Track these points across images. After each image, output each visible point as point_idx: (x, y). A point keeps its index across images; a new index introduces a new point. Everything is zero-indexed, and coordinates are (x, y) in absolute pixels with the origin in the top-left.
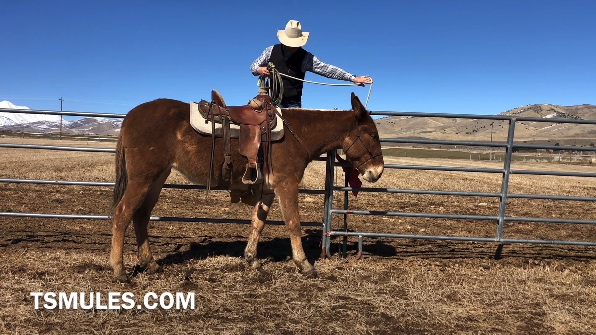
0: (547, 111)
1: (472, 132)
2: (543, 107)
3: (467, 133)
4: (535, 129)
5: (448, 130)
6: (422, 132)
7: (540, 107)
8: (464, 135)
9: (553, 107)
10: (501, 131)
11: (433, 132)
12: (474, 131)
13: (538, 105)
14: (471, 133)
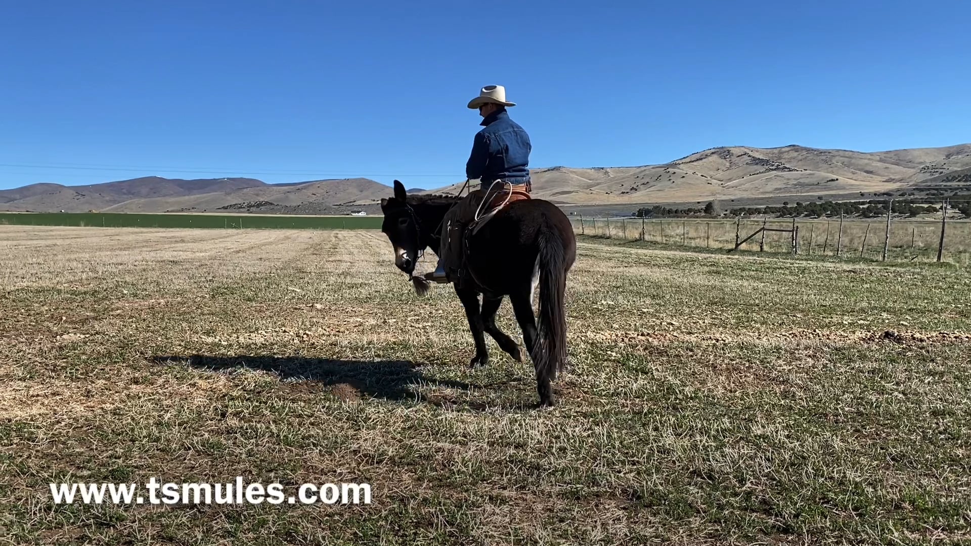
0: (739, 156)
1: (628, 191)
2: (733, 151)
3: (623, 193)
4: (720, 183)
5: (595, 189)
6: (557, 193)
7: (729, 151)
8: (618, 195)
9: (746, 150)
10: (671, 188)
11: (573, 192)
12: (632, 189)
13: (725, 147)
14: (627, 193)
